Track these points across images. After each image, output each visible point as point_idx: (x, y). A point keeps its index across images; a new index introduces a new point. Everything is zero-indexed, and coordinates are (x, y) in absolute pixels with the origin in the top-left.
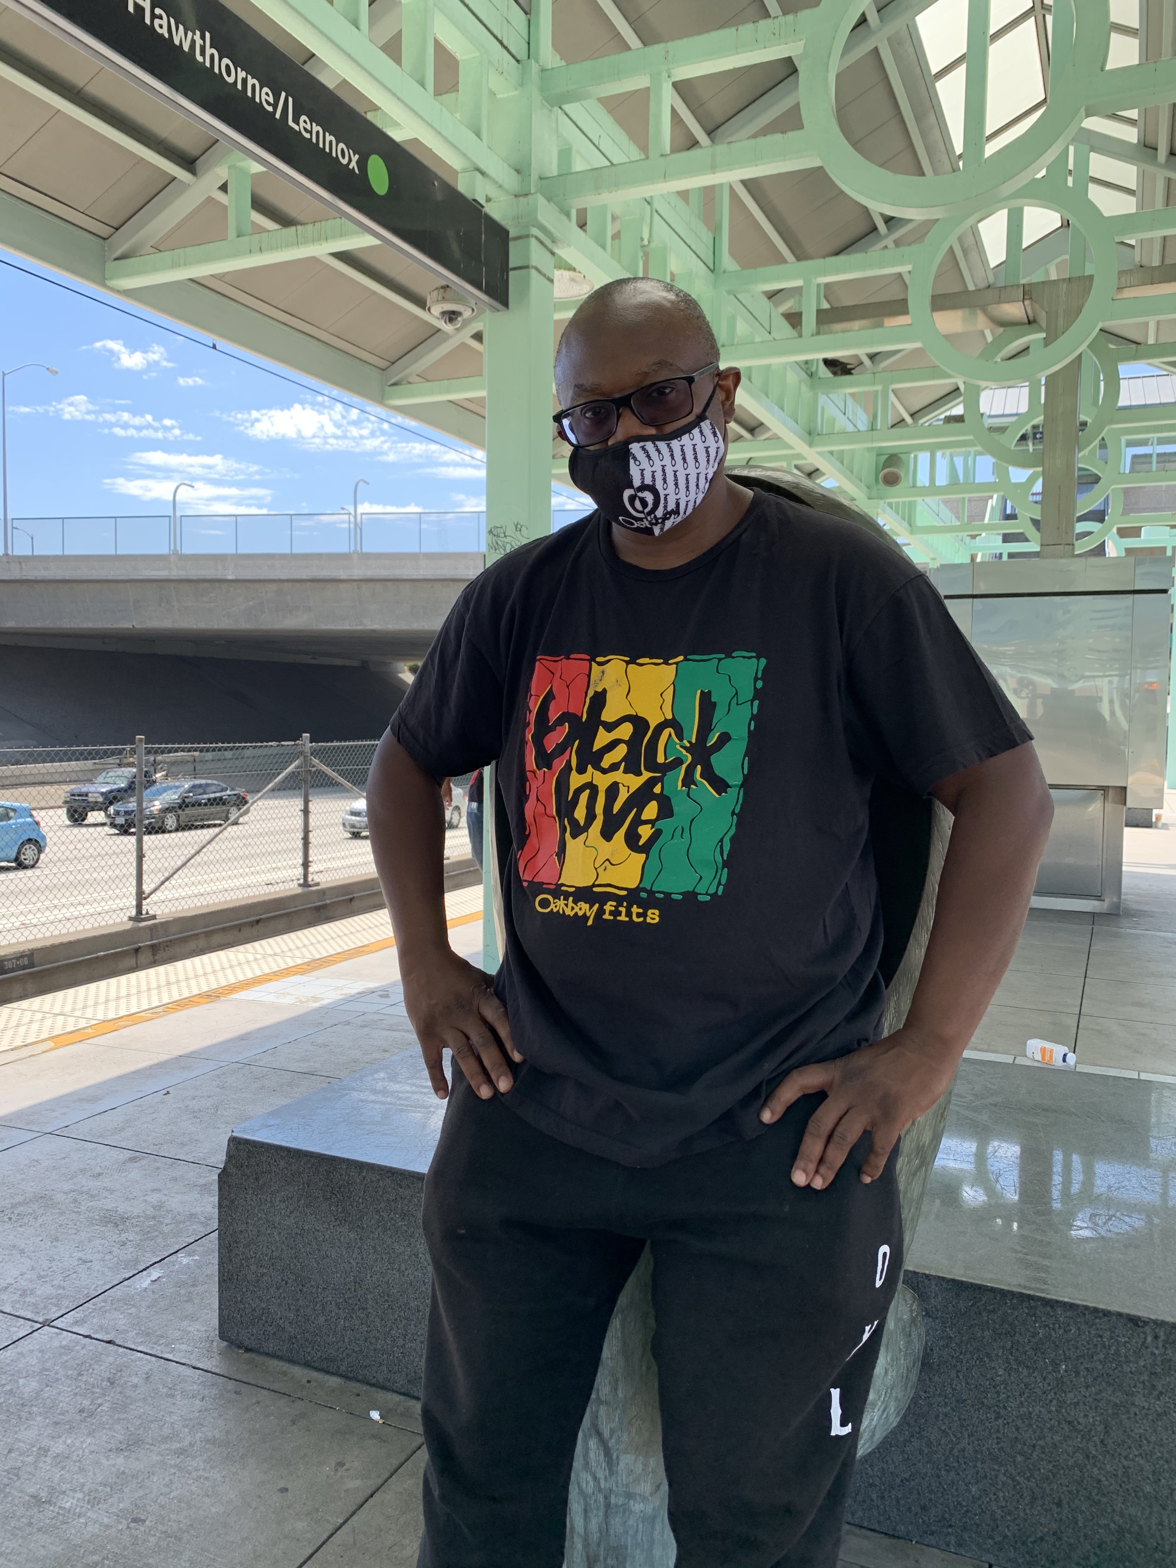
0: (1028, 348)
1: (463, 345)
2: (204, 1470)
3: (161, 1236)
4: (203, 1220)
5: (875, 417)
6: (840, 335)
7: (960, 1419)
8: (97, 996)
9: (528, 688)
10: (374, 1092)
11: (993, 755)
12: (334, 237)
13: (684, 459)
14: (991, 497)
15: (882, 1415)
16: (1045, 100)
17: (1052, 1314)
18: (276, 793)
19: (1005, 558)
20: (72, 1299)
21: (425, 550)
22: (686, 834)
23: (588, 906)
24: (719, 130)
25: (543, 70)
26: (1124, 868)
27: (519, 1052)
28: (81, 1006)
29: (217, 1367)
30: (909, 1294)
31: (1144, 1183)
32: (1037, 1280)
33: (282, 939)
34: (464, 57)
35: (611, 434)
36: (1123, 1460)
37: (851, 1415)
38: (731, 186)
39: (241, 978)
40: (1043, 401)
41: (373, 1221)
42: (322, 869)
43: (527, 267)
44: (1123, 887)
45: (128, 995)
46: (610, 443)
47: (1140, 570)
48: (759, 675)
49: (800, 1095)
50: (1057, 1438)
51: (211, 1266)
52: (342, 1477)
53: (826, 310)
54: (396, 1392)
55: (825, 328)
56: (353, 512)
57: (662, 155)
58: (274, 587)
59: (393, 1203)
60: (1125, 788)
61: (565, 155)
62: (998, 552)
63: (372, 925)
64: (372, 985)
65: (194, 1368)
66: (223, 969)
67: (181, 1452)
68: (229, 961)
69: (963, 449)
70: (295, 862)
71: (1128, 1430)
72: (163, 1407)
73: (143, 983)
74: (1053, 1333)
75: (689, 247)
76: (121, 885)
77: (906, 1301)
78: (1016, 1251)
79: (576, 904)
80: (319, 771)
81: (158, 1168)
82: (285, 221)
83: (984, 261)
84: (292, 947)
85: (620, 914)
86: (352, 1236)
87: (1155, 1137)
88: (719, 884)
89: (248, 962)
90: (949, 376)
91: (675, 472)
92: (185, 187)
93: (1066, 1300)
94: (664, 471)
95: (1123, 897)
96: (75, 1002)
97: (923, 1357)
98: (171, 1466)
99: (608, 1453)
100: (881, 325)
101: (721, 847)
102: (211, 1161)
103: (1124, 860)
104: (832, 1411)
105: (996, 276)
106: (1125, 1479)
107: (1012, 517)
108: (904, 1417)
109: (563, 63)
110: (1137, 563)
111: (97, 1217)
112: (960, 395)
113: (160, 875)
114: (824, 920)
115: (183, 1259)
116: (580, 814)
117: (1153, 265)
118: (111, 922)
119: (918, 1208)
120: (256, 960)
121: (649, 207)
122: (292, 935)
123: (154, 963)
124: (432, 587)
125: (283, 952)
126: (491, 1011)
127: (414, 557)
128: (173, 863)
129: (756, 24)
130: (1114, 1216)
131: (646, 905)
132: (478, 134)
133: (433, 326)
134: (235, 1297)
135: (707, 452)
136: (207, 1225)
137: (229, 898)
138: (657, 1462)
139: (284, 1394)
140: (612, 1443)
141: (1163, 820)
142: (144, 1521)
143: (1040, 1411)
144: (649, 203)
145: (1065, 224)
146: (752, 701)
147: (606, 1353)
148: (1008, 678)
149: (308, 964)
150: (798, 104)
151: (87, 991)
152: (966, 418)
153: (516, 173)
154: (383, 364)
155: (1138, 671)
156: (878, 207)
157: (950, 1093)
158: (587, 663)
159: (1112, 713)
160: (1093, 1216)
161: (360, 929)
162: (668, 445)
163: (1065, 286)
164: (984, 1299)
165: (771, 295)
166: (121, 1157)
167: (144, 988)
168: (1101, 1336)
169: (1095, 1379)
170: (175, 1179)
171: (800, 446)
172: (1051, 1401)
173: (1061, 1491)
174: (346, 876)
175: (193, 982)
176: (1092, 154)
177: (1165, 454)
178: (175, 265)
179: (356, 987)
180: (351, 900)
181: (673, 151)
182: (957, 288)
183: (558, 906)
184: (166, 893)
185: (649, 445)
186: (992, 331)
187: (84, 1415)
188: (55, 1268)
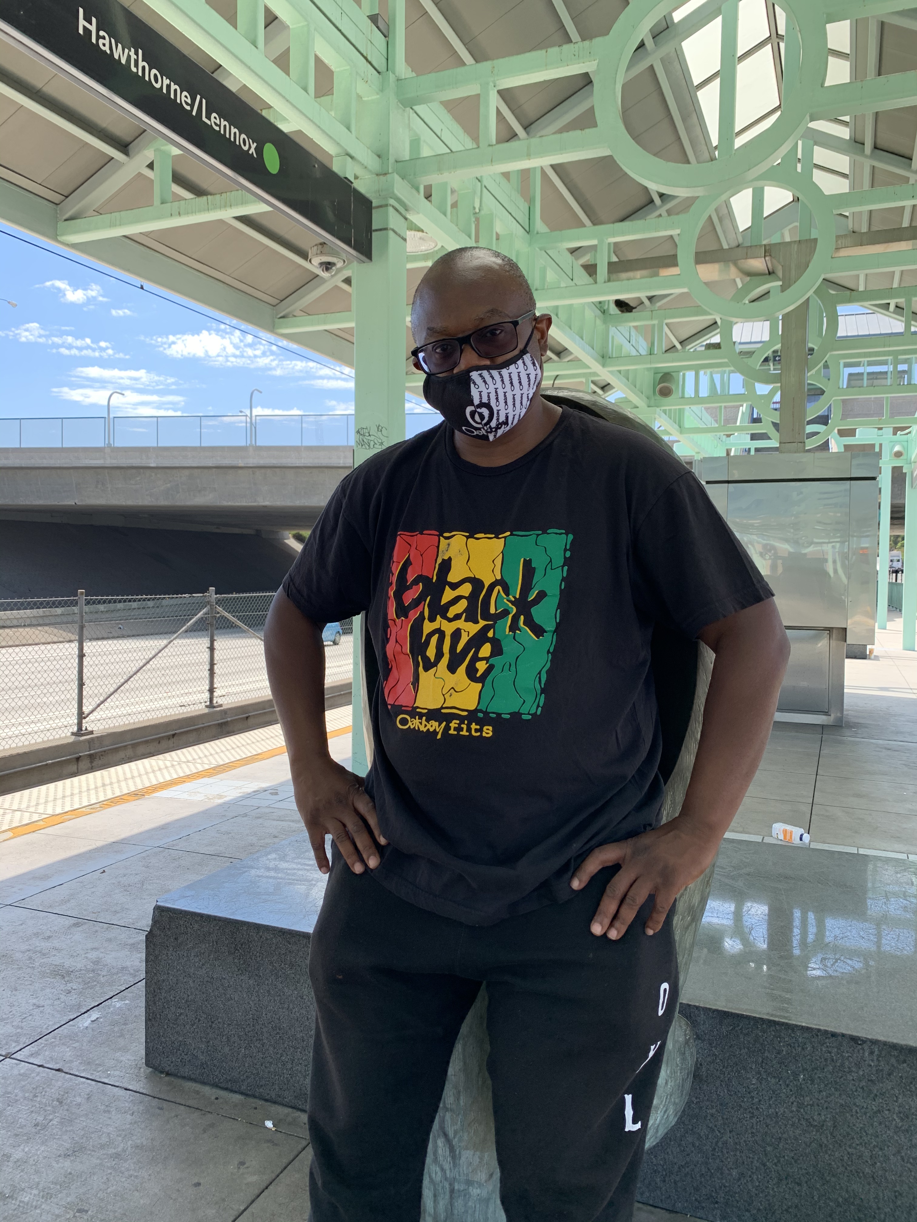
0: (769, 292)
1: (336, 287)
2: (135, 1170)
3: (98, 985)
4: (132, 971)
5: (653, 344)
6: (625, 282)
7: (723, 1118)
8: (47, 796)
9: (391, 557)
10: (268, 869)
11: (744, 607)
12: (237, 205)
13: (511, 383)
14: (742, 406)
15: (664, 1115)
16: (780, 105)
17: (793, 1035)
18: (188, 634)
19: (752, 452)
20: (28, 1037)
21: (305, 444)
22: (513, 668)
23: (437, 723)
24: (532, 126)
25: (398, 80)
26: (845, 691)
27: (384, 837)
28: (35, 804)
29: (144, 1088)
30: (683, 1021)
31: (862, 933)
32: (782, 1009)
33: (193, 749)
34: (338, 70)
35: (456, 364)
36: (848, 1149)
37: (641, 1115)
38: (542, 168)
39: (162, 780)
40: (780, 333)
41: (267, 971)
42: (224, 693)
43: (386, 229)
44: (845, 705)
45: (72, 794)
46: (455, 371)
47: (855, 462)
48: (568, 547)
49: (600, 867)
50: (798, 1132)
51: (138, 1008)
52: (243, 1174)
53: (615, 262)
54: (286, 1106)
55: (614, 276)
56: (249, 415)
57: (489, 145)
58: (187, 472)
59: (283, 956)
60: (846, 629)
61: (415, 143)
62: (747, 447)
63: (264, 738)
64: (264, 785)
65: (126, 1089)
66: (147, 773)
67: (117, 1156)
68: (151, 767)
69: (720, 369)
70: (203, 688)
71: (851, 1125)
72: (101, 1121)
73: (84, 785)
74: (794, 1050)
75: (510, 214)
76: (65, 708)
77: (681, 1027)
78: (765, 988)
79: (428, 722)
80: (223, 617)
81: (97, 931)
82: (198, 191)
83: (735, 227)
84: (201, 755)
85: (462, 729)
86: (251, 982)
87: (870, 898)
88: (538, 706)
89: (166, 767)
90: (710, 314)
91: (505, 393)
92: (121, 165)
93: (804, 1024)
94: (496, 392)
95: (845, 713)
96: (29, 801)
97: (695, 1071)
98: (108, 1168)
99: (452, 1149)
100: (657, 275)
101: (540, 678)
102: (139, 925)
103: (845, 684)
104: (626, 1113)
105: (744, 238)
106: (850, 1163)
107: (757, 420)
108: (681, 1118)
109: (414, 74)
110: (853, 457)
111: (48, 971)
112: (718, 327)
113: (96, 699)
114: (616, 732)
115: (117, 1003)
116: (431, 652)
117: (862, 231)
118: (57, 736)
119: (690, 954)
120: (173, 766)
121: (479, 184)
122: (201, 746)
123: (92, 769)
124: (311, 473)
125: (194, 759)
126: (363, 805)
127: (296, 449)
128: (106, 690)
129: (561, 48)
130: (839, 959)
131: (482, 723)
132: (349, 128)
133: (314, 273)
134: (159, 1033)
135: (529, 378)
136: (135, 976)
137: (151, 717)
138: (491, 1156)
139: (197, 1109)
140: (455, 1142)
141: (875, 653)
142: (87, 1211)
143: (784, 1112)
144: (479, 181)
145: (796, 200)
146: (563, 567)
147: (451, 1071)
148: (755, 544)
149: (214, 769)
150: (593, 107)
151: (39, 791)
152: (722, 344)
153: (377, 158)
154: (274, 301)
155: (855, 538)
156: (654, 187)
157: (714, 866)
158: (437, 537)
159: (835, 571)
160: (823, 960)
161: (254, 741)
162: (499, 373)
163: (796, 246)
164: (741, 1025)
165: (573, 251)
166: (67, 922)
167: (84, 789)
168: (830, 1053)
169: (826, 1086)
170: (109, 940)
171: (595, 367)
172: (792, 1103)
173: (801, 1173)
174: (243, 699)
175: (123, 784)
176: (815, 147)
177: (873, 373)
178: (112, 225)
179: (251, 787)
180: (247, 718)
181: (499, 141)
182: (714, 247)
183: (415, 723)
184: (101, 713)
185: (485, 373)
186: (741, 279)
187: (39, 1128)
188: (14, 1012)
